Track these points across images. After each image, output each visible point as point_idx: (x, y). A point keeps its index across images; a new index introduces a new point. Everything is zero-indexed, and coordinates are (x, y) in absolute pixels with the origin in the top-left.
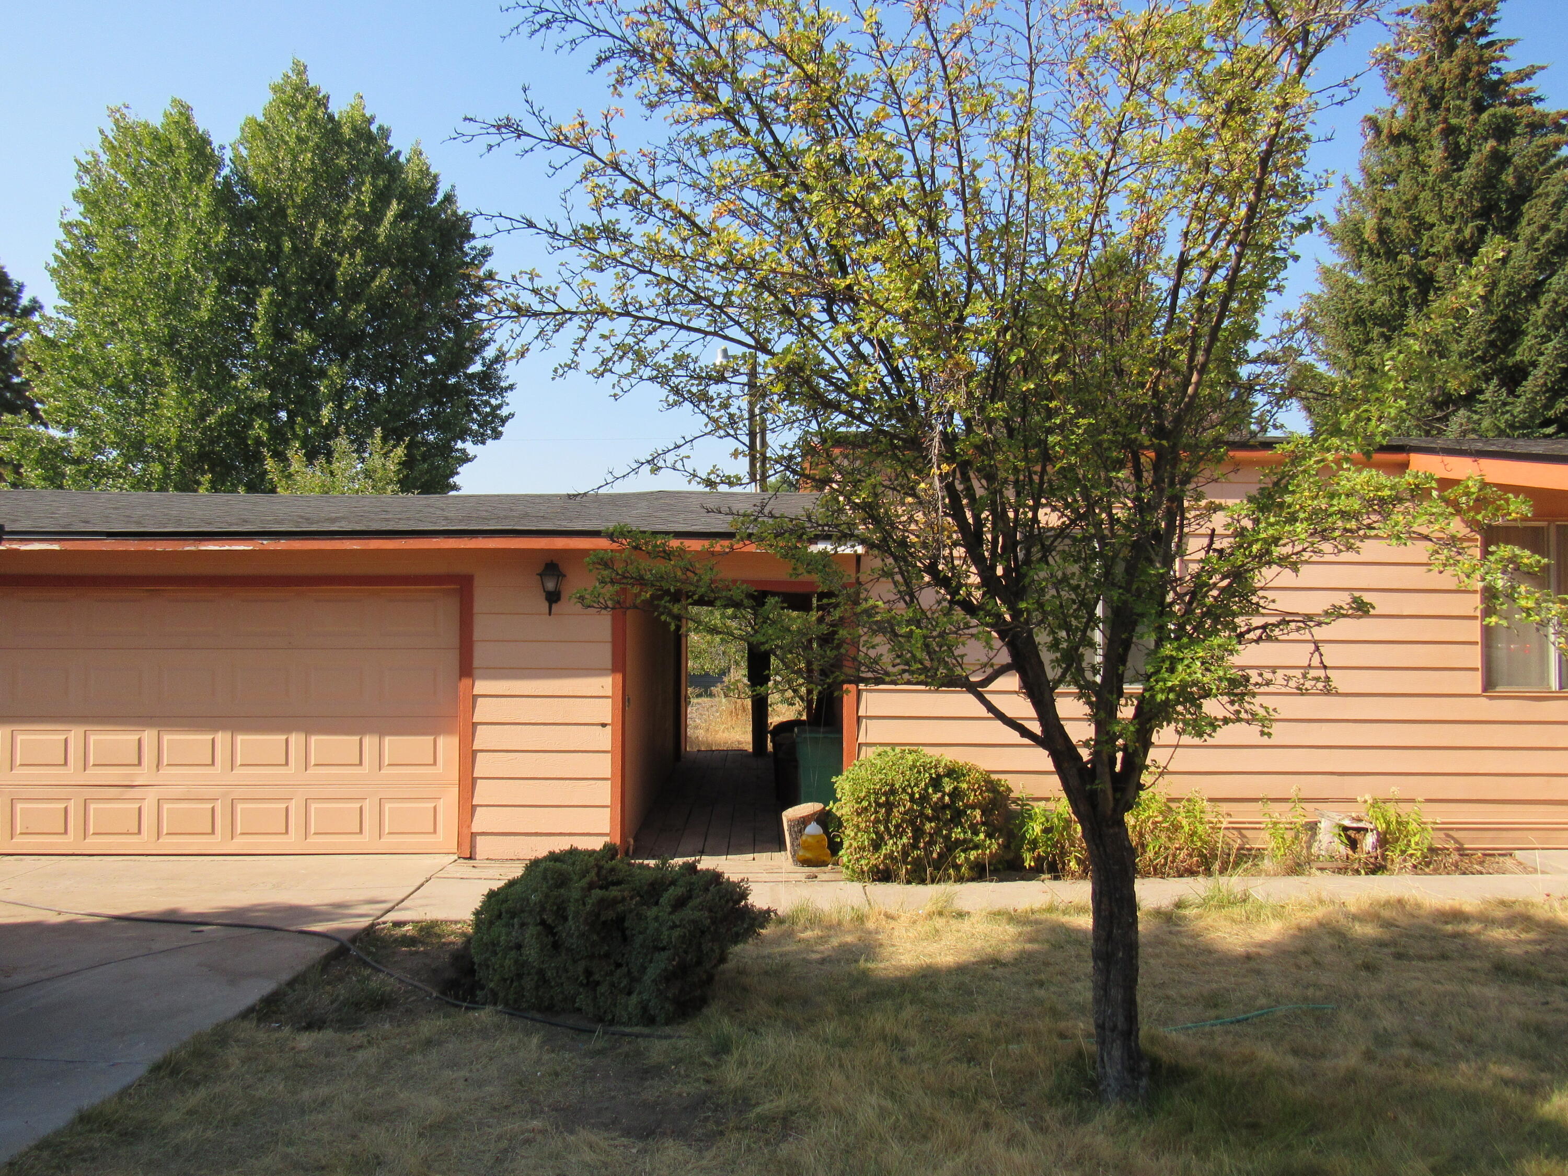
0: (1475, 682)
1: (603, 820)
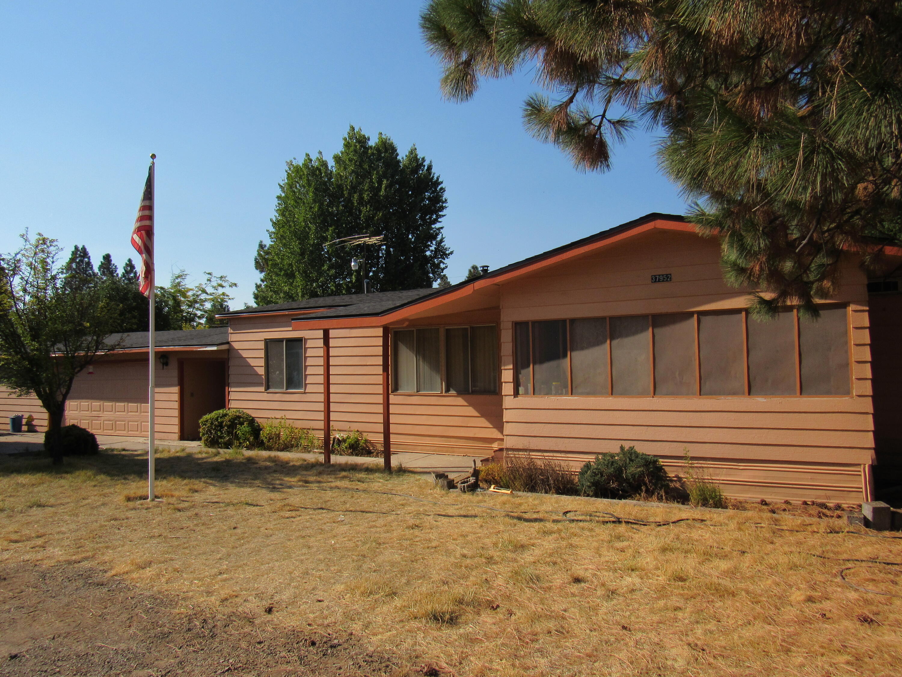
1: (176, 429)
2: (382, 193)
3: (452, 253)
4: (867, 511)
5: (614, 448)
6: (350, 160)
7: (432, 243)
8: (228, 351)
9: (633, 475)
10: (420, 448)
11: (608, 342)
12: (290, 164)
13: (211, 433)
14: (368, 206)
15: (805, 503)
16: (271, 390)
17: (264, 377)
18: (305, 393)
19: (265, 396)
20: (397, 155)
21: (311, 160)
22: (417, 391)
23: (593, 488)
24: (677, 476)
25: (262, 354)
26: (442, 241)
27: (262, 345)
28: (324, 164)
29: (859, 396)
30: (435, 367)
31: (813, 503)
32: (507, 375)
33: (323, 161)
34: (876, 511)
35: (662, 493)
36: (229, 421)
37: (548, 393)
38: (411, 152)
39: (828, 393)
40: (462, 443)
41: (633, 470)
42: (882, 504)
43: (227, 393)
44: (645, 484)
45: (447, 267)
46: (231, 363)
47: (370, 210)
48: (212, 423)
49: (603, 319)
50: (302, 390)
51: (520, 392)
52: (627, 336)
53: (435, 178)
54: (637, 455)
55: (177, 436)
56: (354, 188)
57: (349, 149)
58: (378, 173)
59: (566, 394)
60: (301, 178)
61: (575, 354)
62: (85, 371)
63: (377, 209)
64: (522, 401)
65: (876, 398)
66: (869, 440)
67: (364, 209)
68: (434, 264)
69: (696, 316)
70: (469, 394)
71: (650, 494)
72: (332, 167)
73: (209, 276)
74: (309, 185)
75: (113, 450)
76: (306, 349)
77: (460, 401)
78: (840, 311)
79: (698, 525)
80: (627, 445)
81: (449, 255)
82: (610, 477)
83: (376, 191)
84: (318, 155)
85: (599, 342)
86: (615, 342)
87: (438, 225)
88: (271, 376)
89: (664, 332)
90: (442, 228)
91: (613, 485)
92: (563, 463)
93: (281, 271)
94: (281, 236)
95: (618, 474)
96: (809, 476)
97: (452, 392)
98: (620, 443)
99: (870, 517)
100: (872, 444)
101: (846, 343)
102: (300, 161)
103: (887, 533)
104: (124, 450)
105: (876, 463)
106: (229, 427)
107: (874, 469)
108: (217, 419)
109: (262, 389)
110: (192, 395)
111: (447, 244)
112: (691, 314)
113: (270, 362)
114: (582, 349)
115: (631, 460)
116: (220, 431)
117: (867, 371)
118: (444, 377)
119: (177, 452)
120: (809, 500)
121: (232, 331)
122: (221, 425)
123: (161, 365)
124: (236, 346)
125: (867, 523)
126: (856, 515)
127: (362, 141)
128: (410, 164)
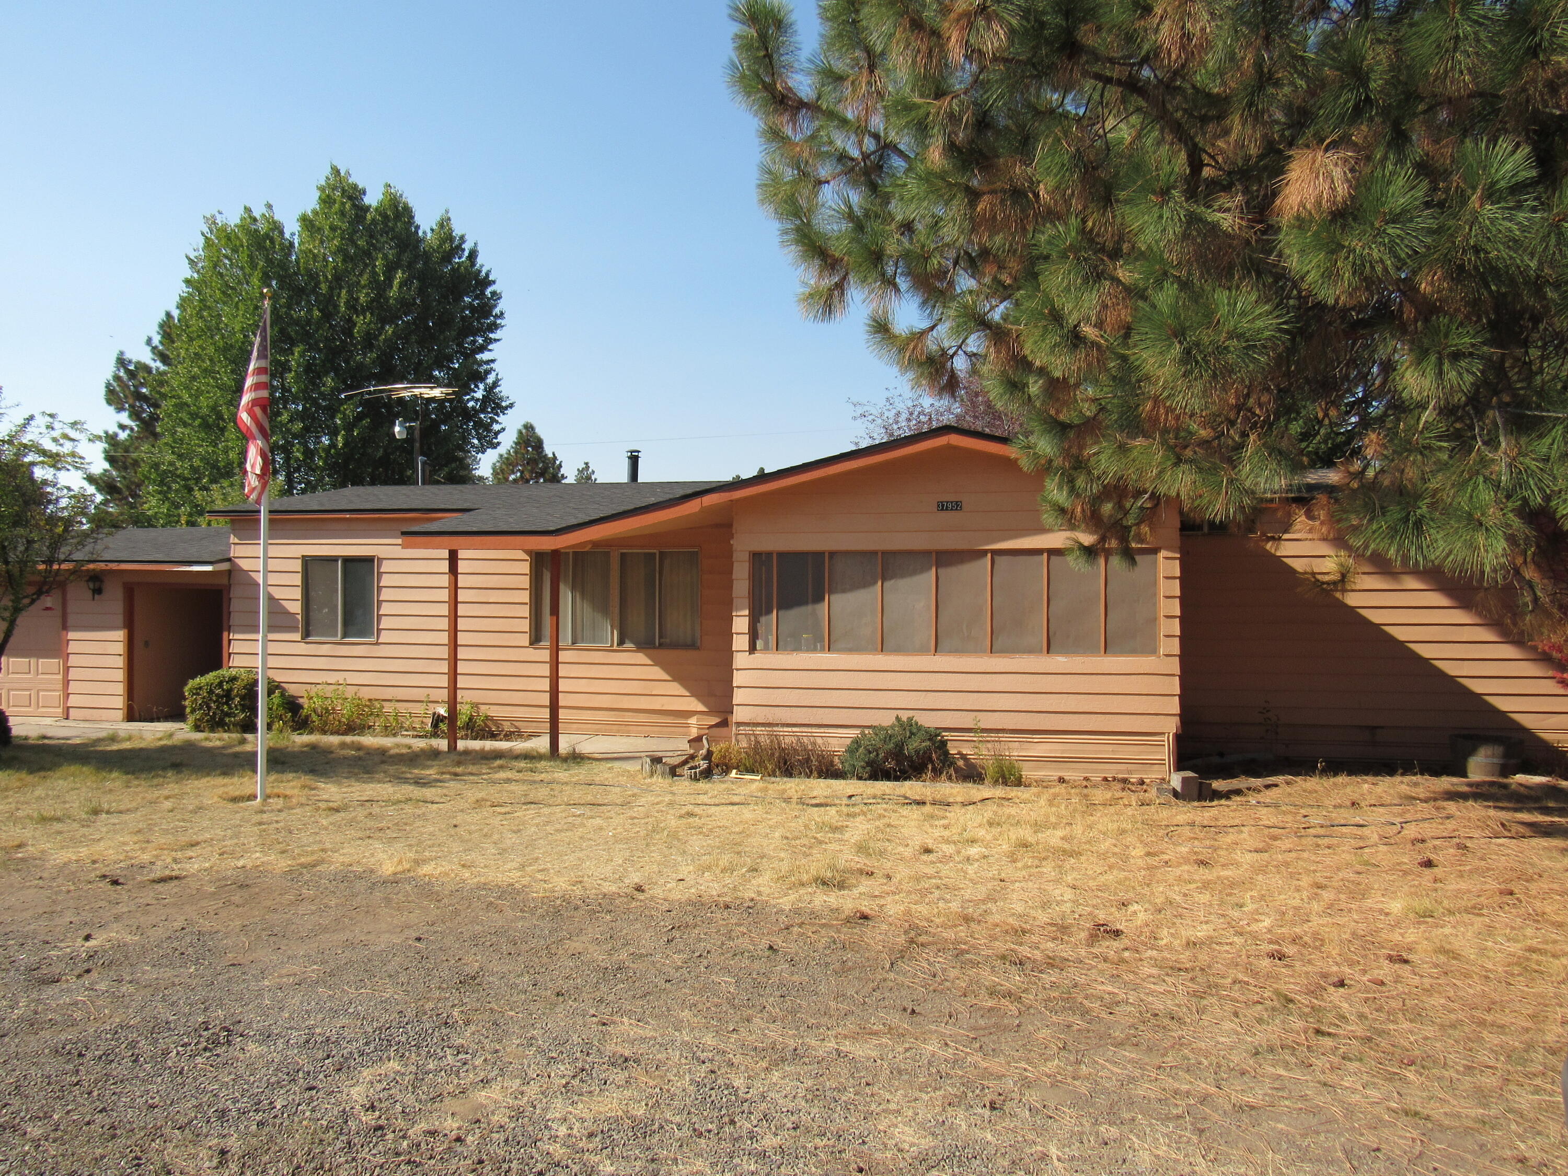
0: (525, 640)
1: (120, 702)
2: (393, 292)
3: (511, 406)
4: (1176, 781)
5: (887, 720)
6: (333, 228)
7: (477, 386)
8: (229, 572)
9: (917, 752)
10: (575, 726)
11: (880, 583)
12: (211, 222)
13: (209, 708)
14: (368, 315)
15: (1105, 779)
16: (310, 639)
17: (299, 617)
18: (377, 644)
19: (303, 648)
20: (418, 227)
21: (255, 220)
22: (573, 643)
23: (868, 769)
24: (959, 753)
25: (297, 579)
26: (495, 384)
27: (297, 566)
28: (278, 227)
29: (1167, 655)
30: (602, 607)
31: (1114, 779)
32: (741, 623)
33: (275, 222)
34: (1185, 781)
35: (952, 771)
36: (244, 688)
37: (797, 649)
38: (441, 225)
39: (1134, 652)
40: (642, 718)
41: (914, 745)
42: (1189, 774)
43: (225, 643)
44: (932, 762)
45: (504, 429)
46: (235, 593)
47: (371, 322)
48: (211, 692)
49: (874, 553)
50: (373, 640)
51: (758, 647)
52: (903, 576)
53: (483, 274)
54: (919, 728)
55: (120, 714)
56: (338, 279)
57: (331, 207)
58: (385, 257)
59: (822, 650)
60: (235, 250)
61: (834, 597)
62: (39, 605)
63: (384, 321)
64: (759, 659)
65: (1184, 657)
66: (1174, 706)
67: (359, 320)
68: (479, 424)
69: (989, 555)
70: (655, 648)
71: (937, 773)
72: (293, 234)
73: (51, 420)
74: (254, 266)
75: (26, 738)
76: (380, 574)
77: (641, 658)
78: (1152, 557)
79: (1006, 803)
80: (904, 716)
81: (506, 408)
82: (889, 754)
83: (381, 288)
84: (264, 210)
85: (866, 583)
86: (888, 584)
87: (485, 356)
88: (314, 615)
89: (951, 573)
90: (493, 361)
91: (890, 765)
92: (819, 741)
93: (194, 420)
94: (195, 354)
95: (898, 753)
96: (1110, 748)
97: (629, 645)
98: (896, 712)
99: (1179, 789)
100: (1177, 710)
101: (1155, 594)
102: (232, 218)
103: (1196, 804)
104: (45, 737)
105: (1180, 732)
106: (243, 698)
107: (1179, 738)
108: (220, 685)
109: (297, 636)
110: (146, 644)
111: (504, 390)
112: (985, 552)
113: (312, 594)
114: (844, 591)
115: (912, 733)
116: (227, 703)
117: (1175, 627)
118: (617, 622)
119: (160, 739)
120: (1109, 776)
121: (237, 541)
122: (228, 695)
123: (90, 593)
124: (244, 564)
125: (1176, 794)
126: (1165, 786)
127: (354, 194)
128: (440, 246)
